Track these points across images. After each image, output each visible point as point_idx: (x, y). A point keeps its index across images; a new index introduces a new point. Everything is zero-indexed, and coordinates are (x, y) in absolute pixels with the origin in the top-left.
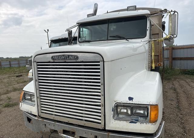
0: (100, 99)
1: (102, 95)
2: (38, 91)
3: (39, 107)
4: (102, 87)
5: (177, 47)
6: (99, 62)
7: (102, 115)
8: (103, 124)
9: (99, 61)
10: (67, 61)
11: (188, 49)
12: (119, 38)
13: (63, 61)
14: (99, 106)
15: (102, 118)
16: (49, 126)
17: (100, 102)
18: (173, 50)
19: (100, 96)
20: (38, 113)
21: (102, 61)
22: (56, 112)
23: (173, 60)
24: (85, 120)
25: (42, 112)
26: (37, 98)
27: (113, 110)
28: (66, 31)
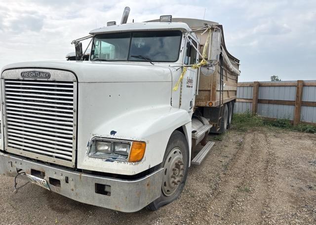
0: (72, 130)
1: (75, 125)
2: (4, 117)
3: (5, 139)
4: (75, 114)
5: (265, 84)
6: (72, 83)
7: (73, 150)
8: (74, 161)
9: (71, 81)
10: (38, 79)
11: (281, 88)
12: (144, 60)
13: (33, 79)
14: (71, 139)
15: (73, 154)
16: (16, 165)
17: (72, 134)
18: (260, 87)
19: (71, 126)
20: (4, 147)
21: (75, 81)
22: (25, 146)
23: (258, 103)
24: (56, 157)
25: (9, 146)
26: (4, 126)
27: (88, 145)
28: (72, 43)
